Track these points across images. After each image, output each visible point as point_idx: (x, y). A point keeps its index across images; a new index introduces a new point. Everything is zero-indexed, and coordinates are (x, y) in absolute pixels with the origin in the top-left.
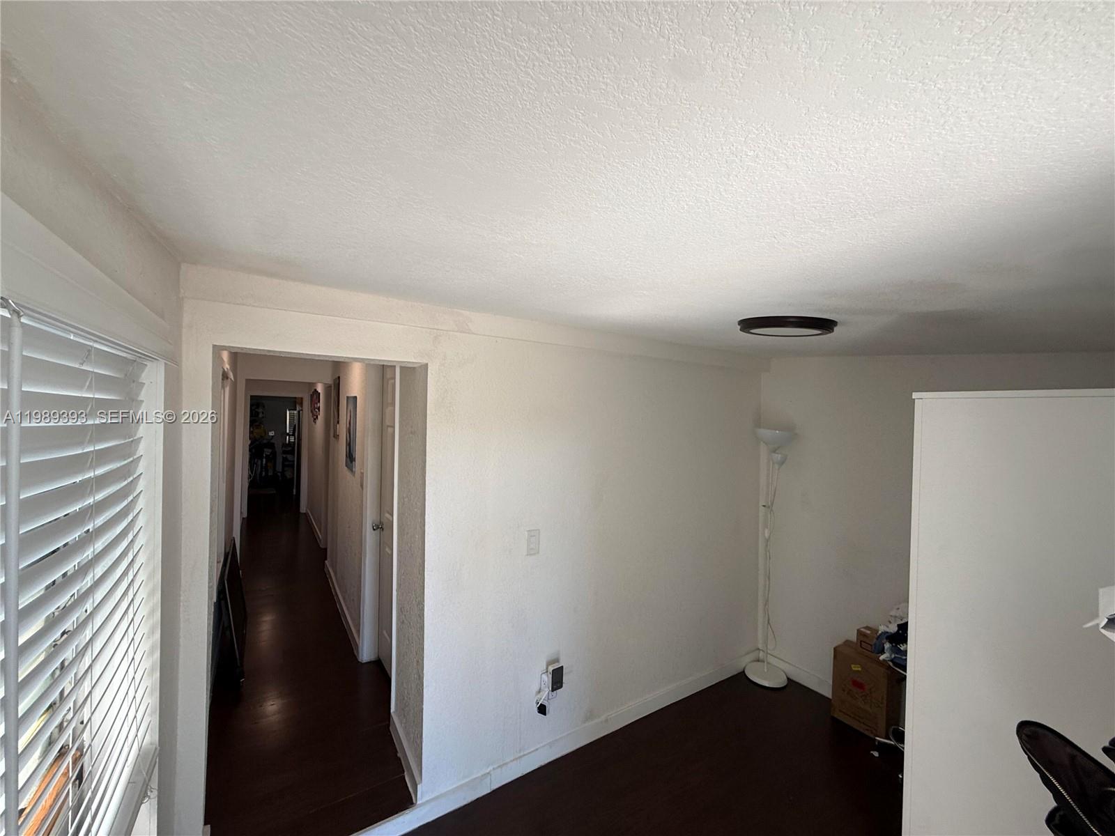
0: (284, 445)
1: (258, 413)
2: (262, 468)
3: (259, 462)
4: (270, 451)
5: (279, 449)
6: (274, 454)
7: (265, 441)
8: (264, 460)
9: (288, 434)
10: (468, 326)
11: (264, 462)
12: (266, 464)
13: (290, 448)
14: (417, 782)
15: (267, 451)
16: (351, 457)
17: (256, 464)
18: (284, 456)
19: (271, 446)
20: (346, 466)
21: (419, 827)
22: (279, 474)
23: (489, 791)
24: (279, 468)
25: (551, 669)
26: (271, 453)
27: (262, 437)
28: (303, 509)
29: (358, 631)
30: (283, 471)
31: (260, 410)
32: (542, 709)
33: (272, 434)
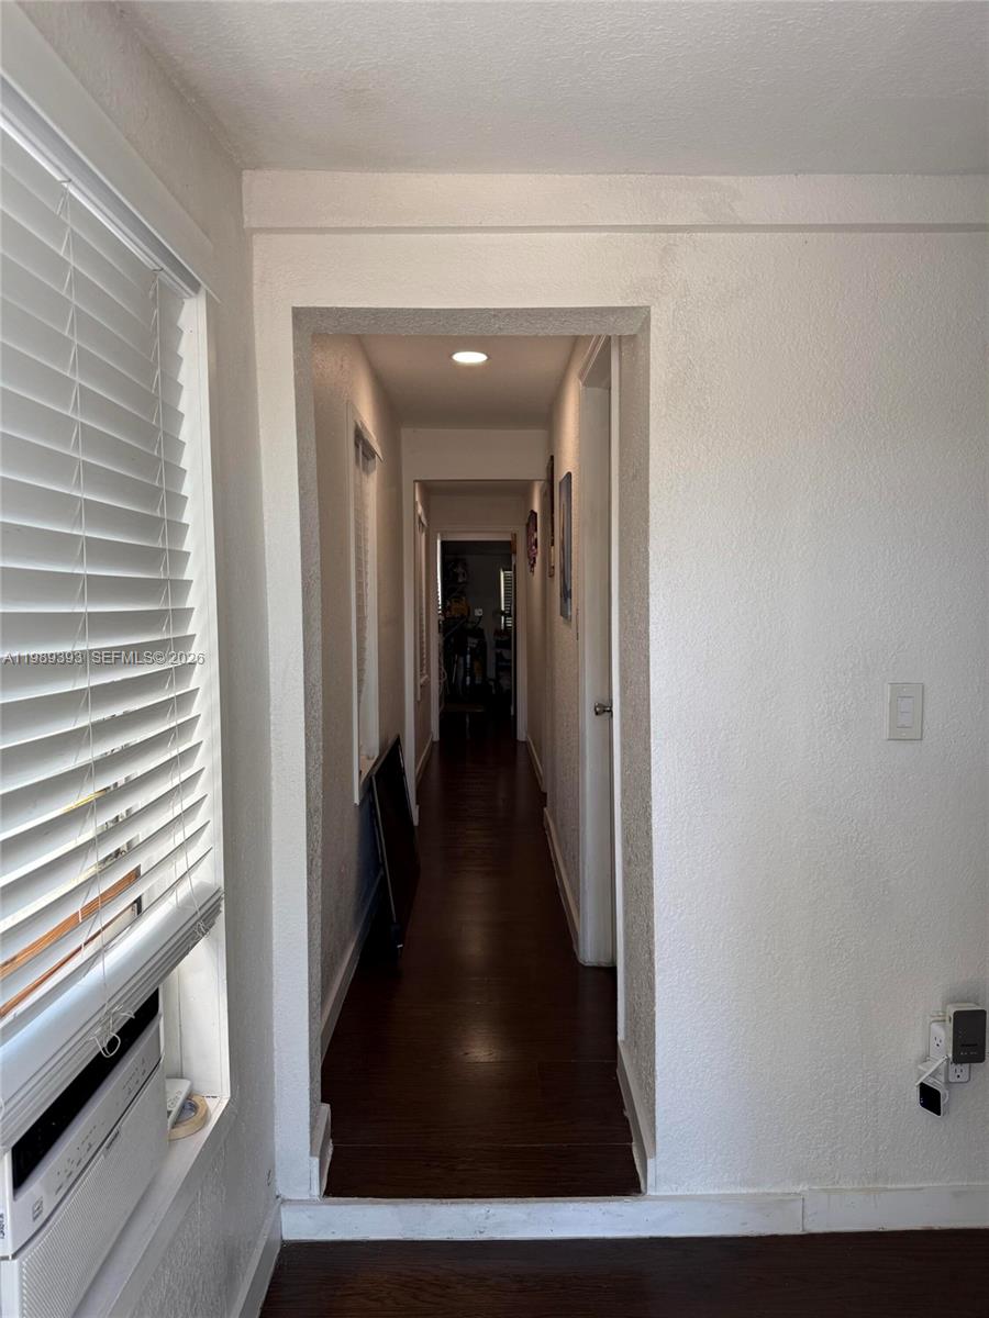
0: (498, 632)
1: (456, 575)
2: (465, 672)
3: (461, 661)
4: (476, 641)
5: (490, 639)
6: (482, 646)
7: (469, 626)
8: (468, 657)
9: (503, 613)
10: (733, 210)
11: (468, 661)
12: (472, 664)
13: (505, 638)
14: (648, 1155)
15: (472, 642)
16: (566, 594)
17: (457, 662)
18: (499, 651)
19: (479, 634)
20: (561, 614)
21: (651, 1238)
22: (492, 683)
23: (799, 1231)
24: (491, 673)
25: (951, 1010)
26: (478, 645)
27: (463, 616)
28: (522, 735)
29: (577, 903)
30: (498, 677)
31: (460, 570)
32: (930, 1098)
33: (478, 612)
